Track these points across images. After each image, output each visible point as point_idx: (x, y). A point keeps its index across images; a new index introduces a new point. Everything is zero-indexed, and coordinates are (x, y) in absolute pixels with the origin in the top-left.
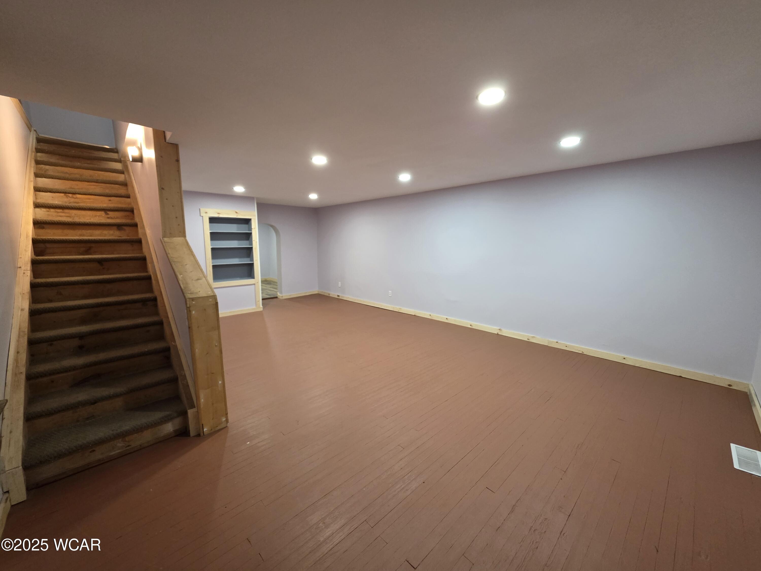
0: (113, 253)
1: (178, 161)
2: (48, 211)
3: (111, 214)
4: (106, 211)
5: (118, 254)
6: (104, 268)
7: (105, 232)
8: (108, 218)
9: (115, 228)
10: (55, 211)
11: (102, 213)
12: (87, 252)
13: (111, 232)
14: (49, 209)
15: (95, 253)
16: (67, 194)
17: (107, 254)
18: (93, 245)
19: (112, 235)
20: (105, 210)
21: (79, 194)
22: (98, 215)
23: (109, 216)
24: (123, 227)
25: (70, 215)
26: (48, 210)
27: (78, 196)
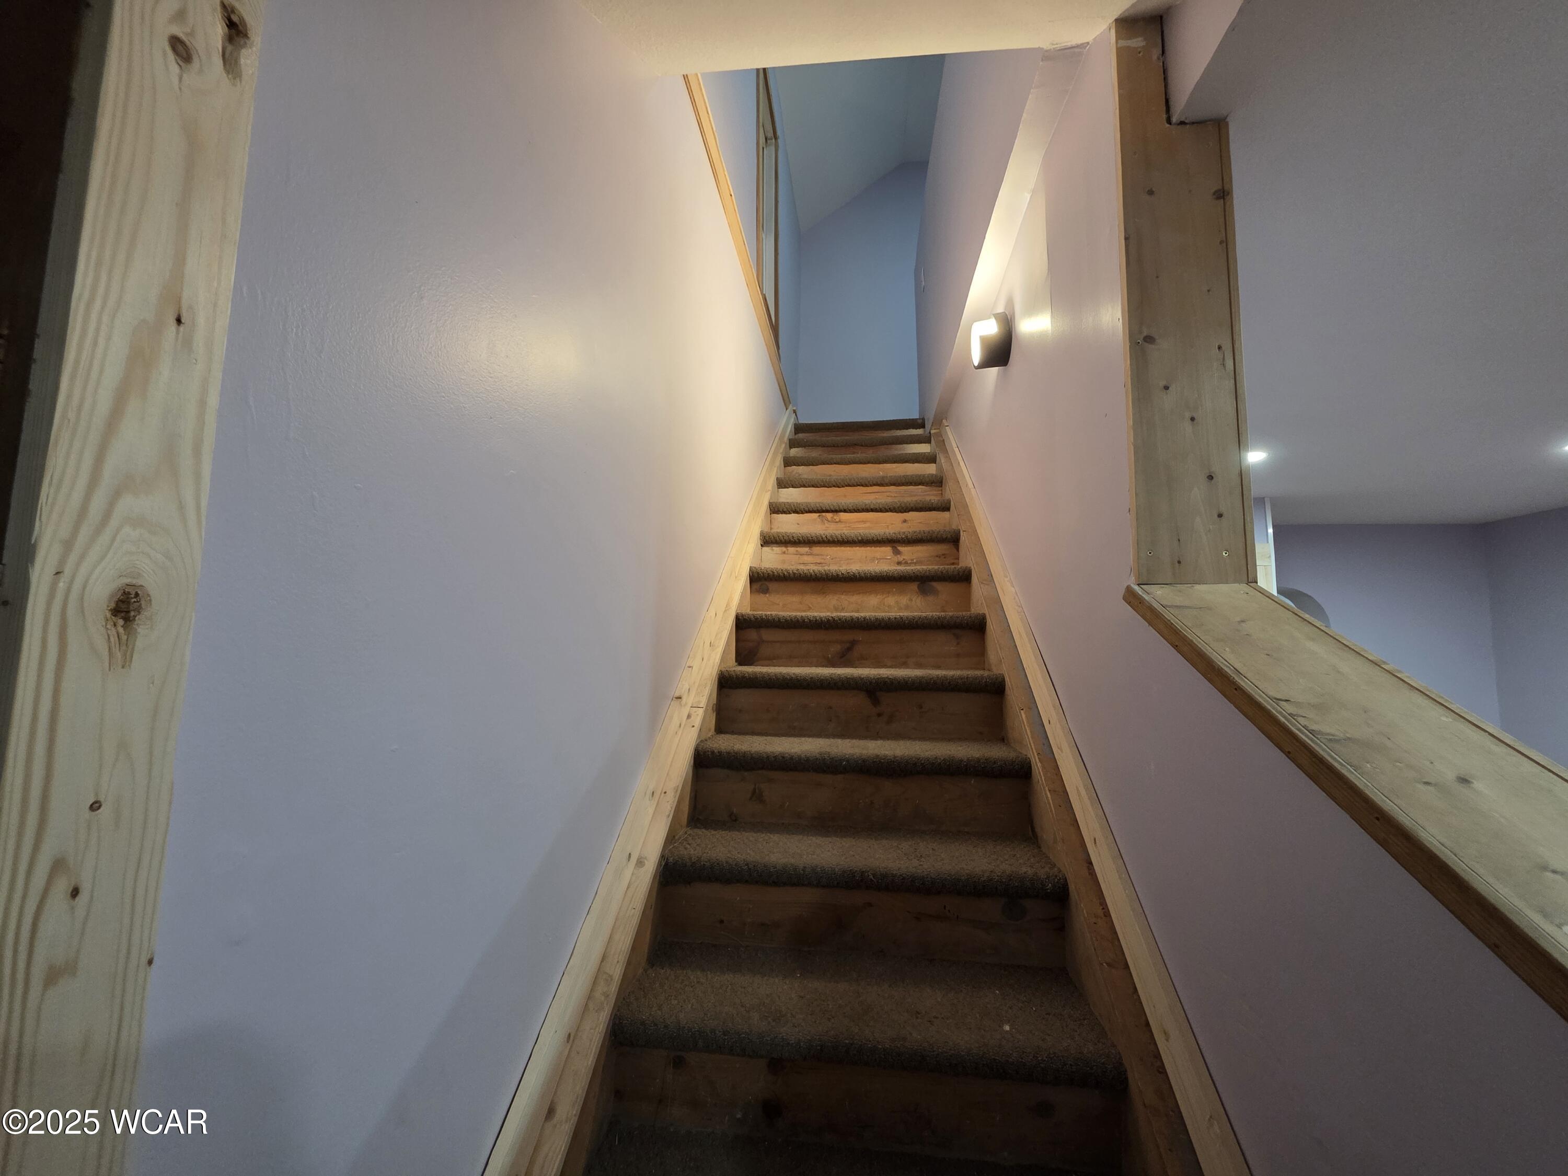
0: (904, 665)
1: (1223, 194)
2: (784, 553)
3: (908, 552)
4: (896, 545)
5: (919, 666)
6: (879, 715)
7: (891, 600)
8: (899, 563)
9: (914, 586)
10: (797, 551)
11: (887, 551)
12: (843, 659)
13: (904, 600)
14: (786, 547)
15: (861, 661)
16: (824, 514)
17: (891, 667)
18: (860, 636)
19: (907, 608)
20: (893, 542)
21: (845, 511)
22: (878, 555)
23: (900, 558)
24: (934, 584)
25: (822, 561)
26: (784, 549)
27: (843, 516)
